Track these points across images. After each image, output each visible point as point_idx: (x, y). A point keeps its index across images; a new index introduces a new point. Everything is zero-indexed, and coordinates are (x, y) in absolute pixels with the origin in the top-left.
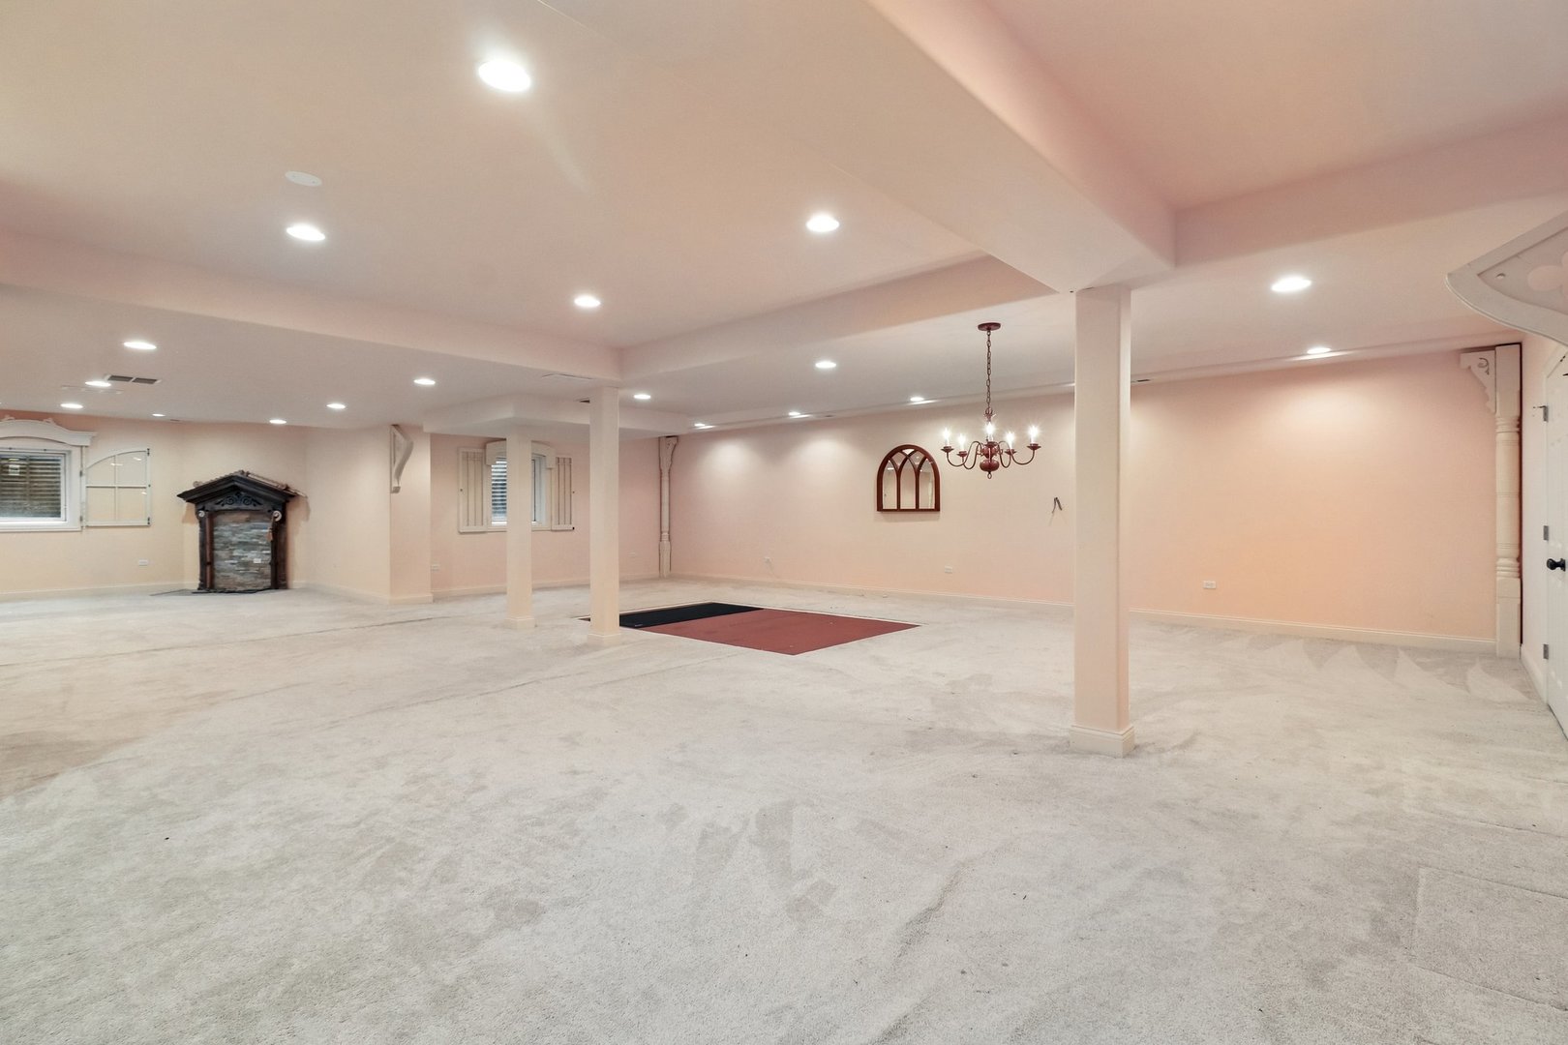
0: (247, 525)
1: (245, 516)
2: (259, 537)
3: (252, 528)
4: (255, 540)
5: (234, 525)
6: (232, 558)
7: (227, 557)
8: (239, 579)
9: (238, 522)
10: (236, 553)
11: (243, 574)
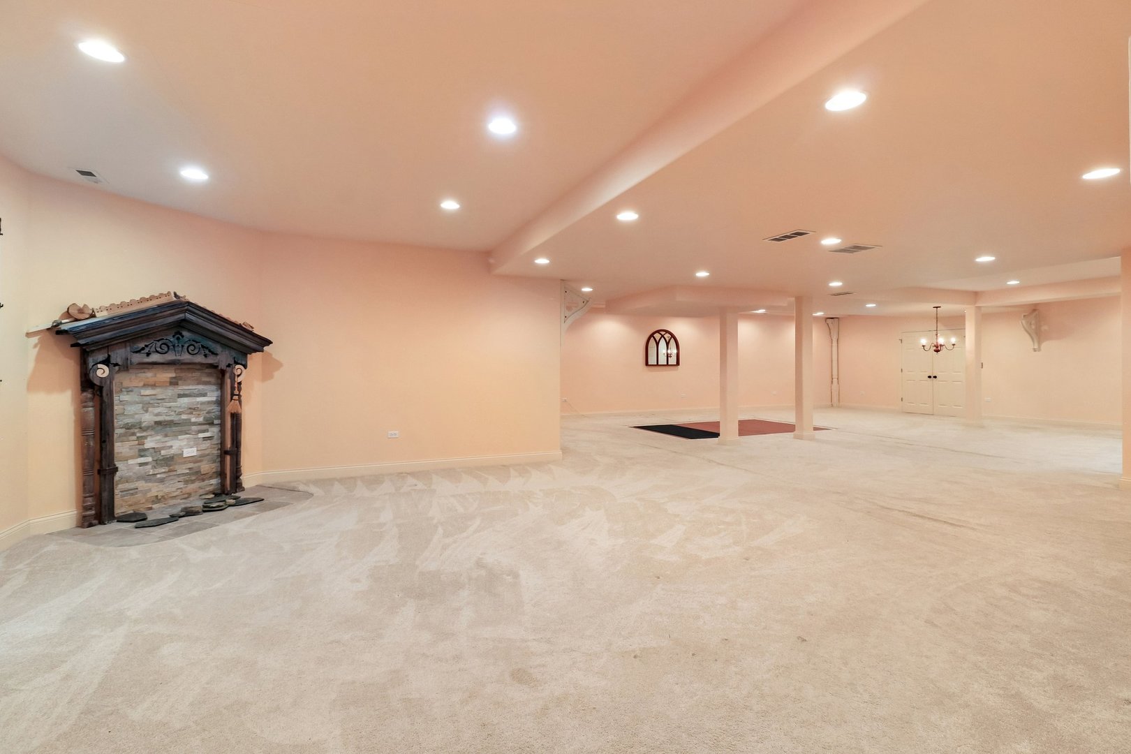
0: (171, 391)
1: (168, 375)
2: (192, 410)
3: (180, 396)
4: (184, 417)
5: (148, 392)
6: (142, 452)
7: (135, 451)
8: (155, 490)
9: (154, 386)
10: (149, 444)
11: (162, 481)
